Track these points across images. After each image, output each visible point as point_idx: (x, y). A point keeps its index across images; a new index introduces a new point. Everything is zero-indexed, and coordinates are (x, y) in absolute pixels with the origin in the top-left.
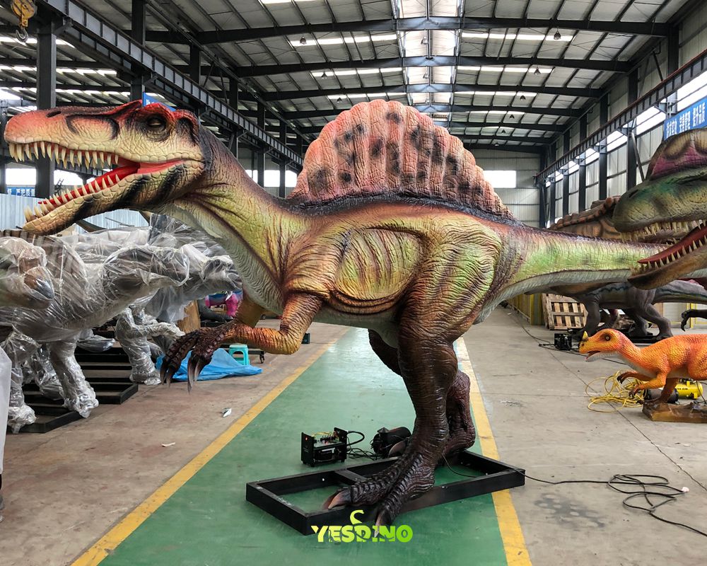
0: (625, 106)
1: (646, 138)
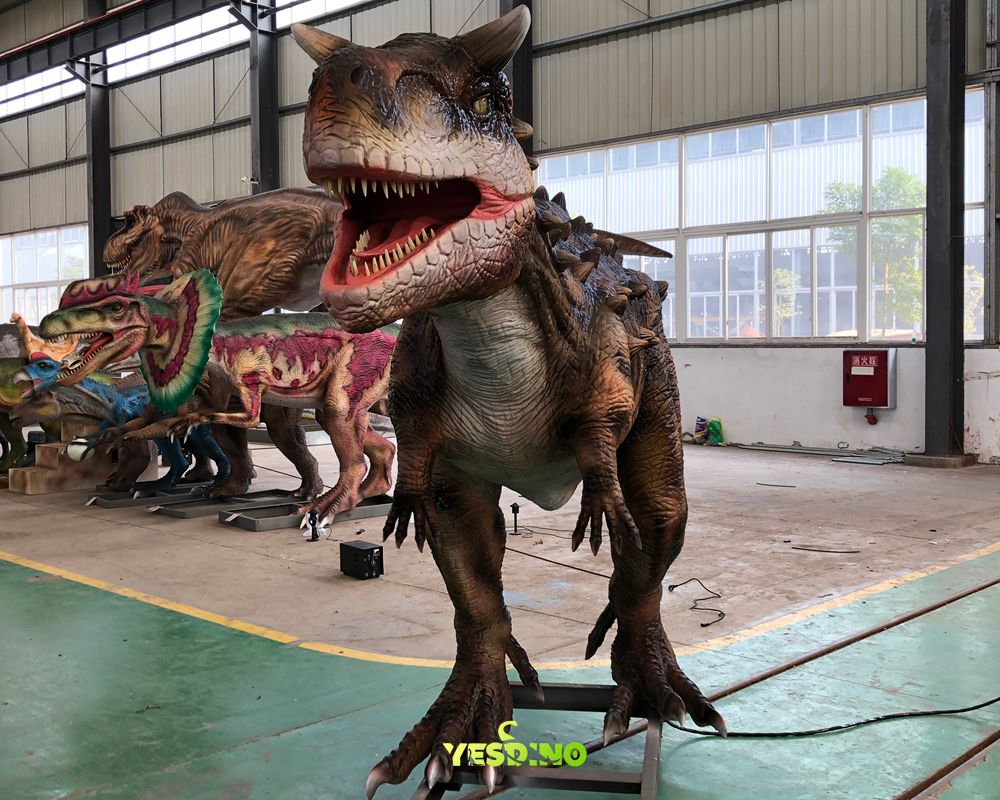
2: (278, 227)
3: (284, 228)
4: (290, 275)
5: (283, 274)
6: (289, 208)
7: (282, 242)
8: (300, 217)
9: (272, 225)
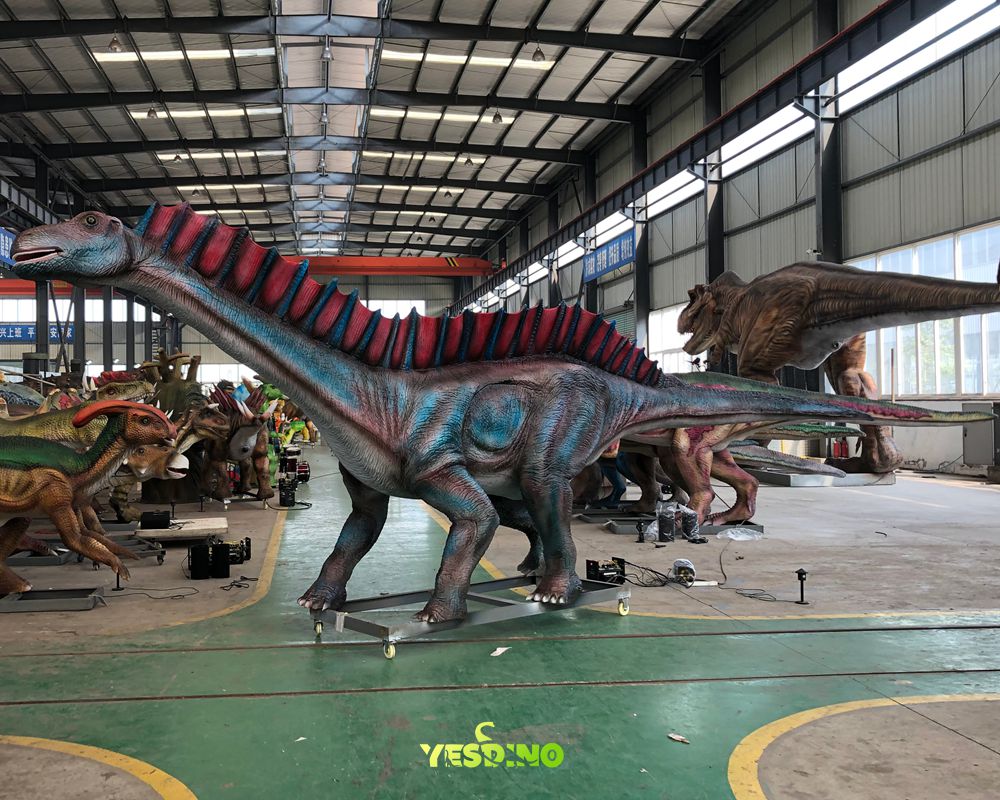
0: (546, 237)
1: (567, 271)
2: (780, 297)
3: (784, 299)
4: (789, 338)
5: (783, 338)
6: (791, 280)
7: (783, 310)
8: (797, 288)
9: (777, 296)
